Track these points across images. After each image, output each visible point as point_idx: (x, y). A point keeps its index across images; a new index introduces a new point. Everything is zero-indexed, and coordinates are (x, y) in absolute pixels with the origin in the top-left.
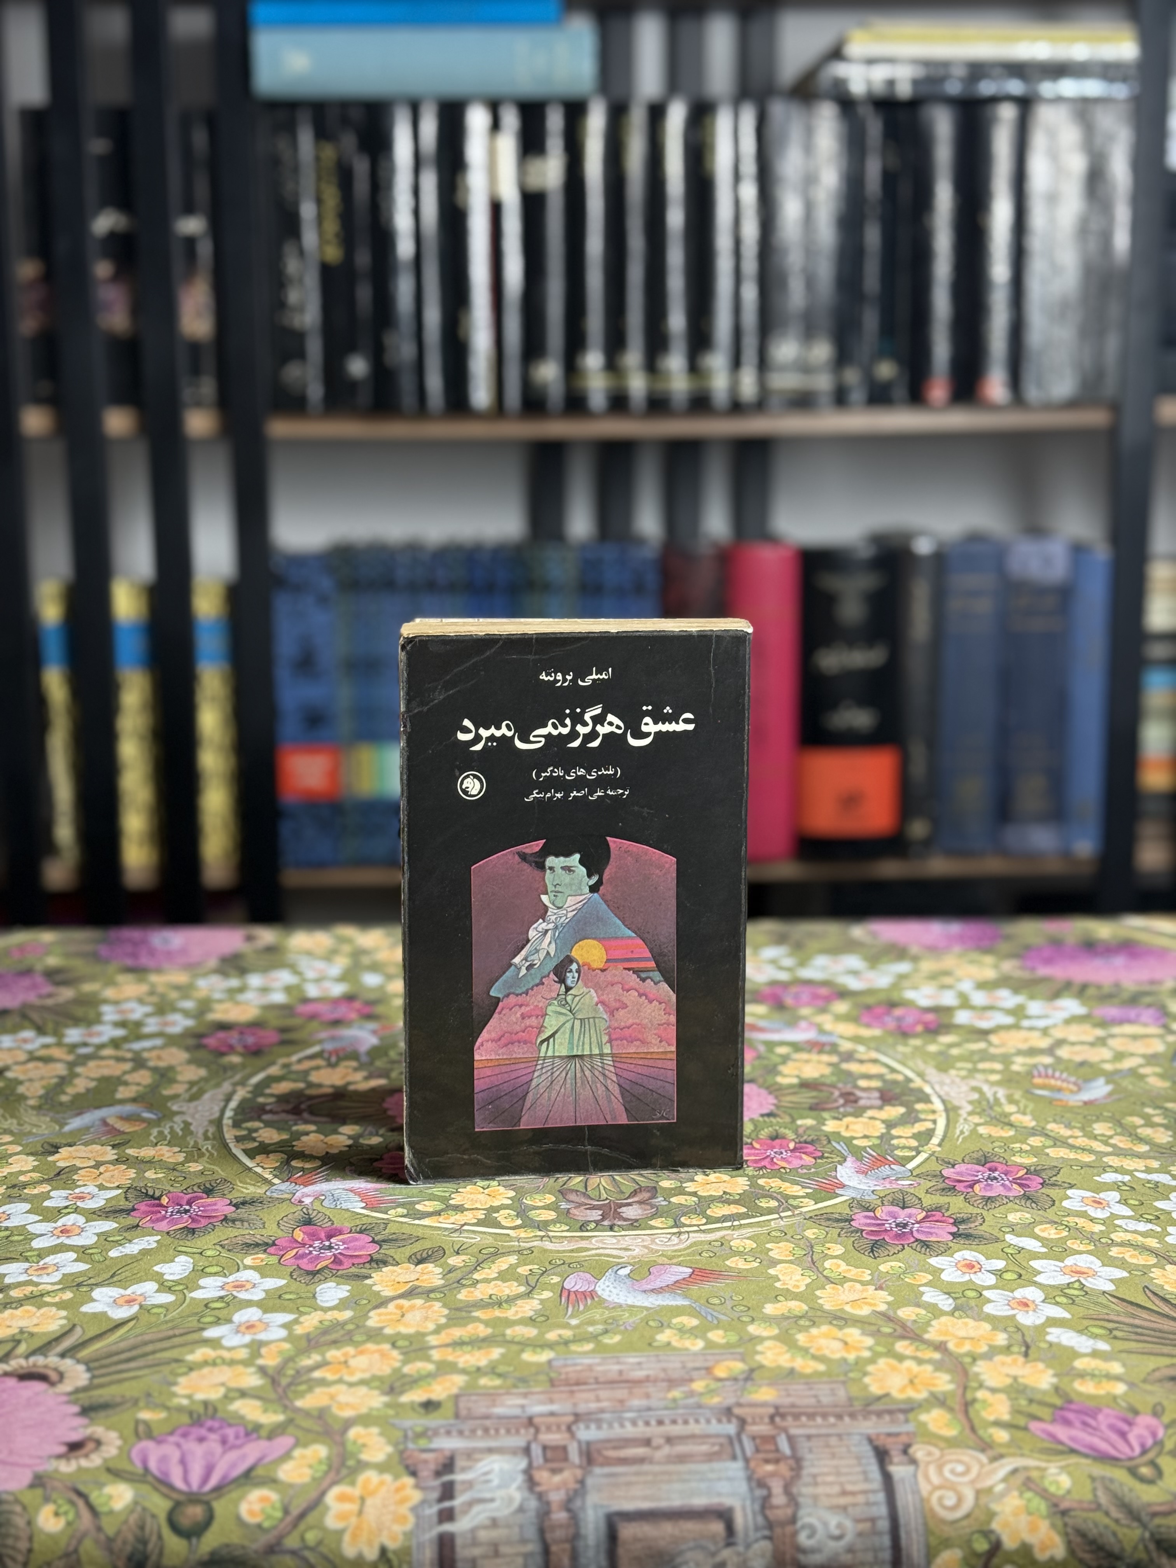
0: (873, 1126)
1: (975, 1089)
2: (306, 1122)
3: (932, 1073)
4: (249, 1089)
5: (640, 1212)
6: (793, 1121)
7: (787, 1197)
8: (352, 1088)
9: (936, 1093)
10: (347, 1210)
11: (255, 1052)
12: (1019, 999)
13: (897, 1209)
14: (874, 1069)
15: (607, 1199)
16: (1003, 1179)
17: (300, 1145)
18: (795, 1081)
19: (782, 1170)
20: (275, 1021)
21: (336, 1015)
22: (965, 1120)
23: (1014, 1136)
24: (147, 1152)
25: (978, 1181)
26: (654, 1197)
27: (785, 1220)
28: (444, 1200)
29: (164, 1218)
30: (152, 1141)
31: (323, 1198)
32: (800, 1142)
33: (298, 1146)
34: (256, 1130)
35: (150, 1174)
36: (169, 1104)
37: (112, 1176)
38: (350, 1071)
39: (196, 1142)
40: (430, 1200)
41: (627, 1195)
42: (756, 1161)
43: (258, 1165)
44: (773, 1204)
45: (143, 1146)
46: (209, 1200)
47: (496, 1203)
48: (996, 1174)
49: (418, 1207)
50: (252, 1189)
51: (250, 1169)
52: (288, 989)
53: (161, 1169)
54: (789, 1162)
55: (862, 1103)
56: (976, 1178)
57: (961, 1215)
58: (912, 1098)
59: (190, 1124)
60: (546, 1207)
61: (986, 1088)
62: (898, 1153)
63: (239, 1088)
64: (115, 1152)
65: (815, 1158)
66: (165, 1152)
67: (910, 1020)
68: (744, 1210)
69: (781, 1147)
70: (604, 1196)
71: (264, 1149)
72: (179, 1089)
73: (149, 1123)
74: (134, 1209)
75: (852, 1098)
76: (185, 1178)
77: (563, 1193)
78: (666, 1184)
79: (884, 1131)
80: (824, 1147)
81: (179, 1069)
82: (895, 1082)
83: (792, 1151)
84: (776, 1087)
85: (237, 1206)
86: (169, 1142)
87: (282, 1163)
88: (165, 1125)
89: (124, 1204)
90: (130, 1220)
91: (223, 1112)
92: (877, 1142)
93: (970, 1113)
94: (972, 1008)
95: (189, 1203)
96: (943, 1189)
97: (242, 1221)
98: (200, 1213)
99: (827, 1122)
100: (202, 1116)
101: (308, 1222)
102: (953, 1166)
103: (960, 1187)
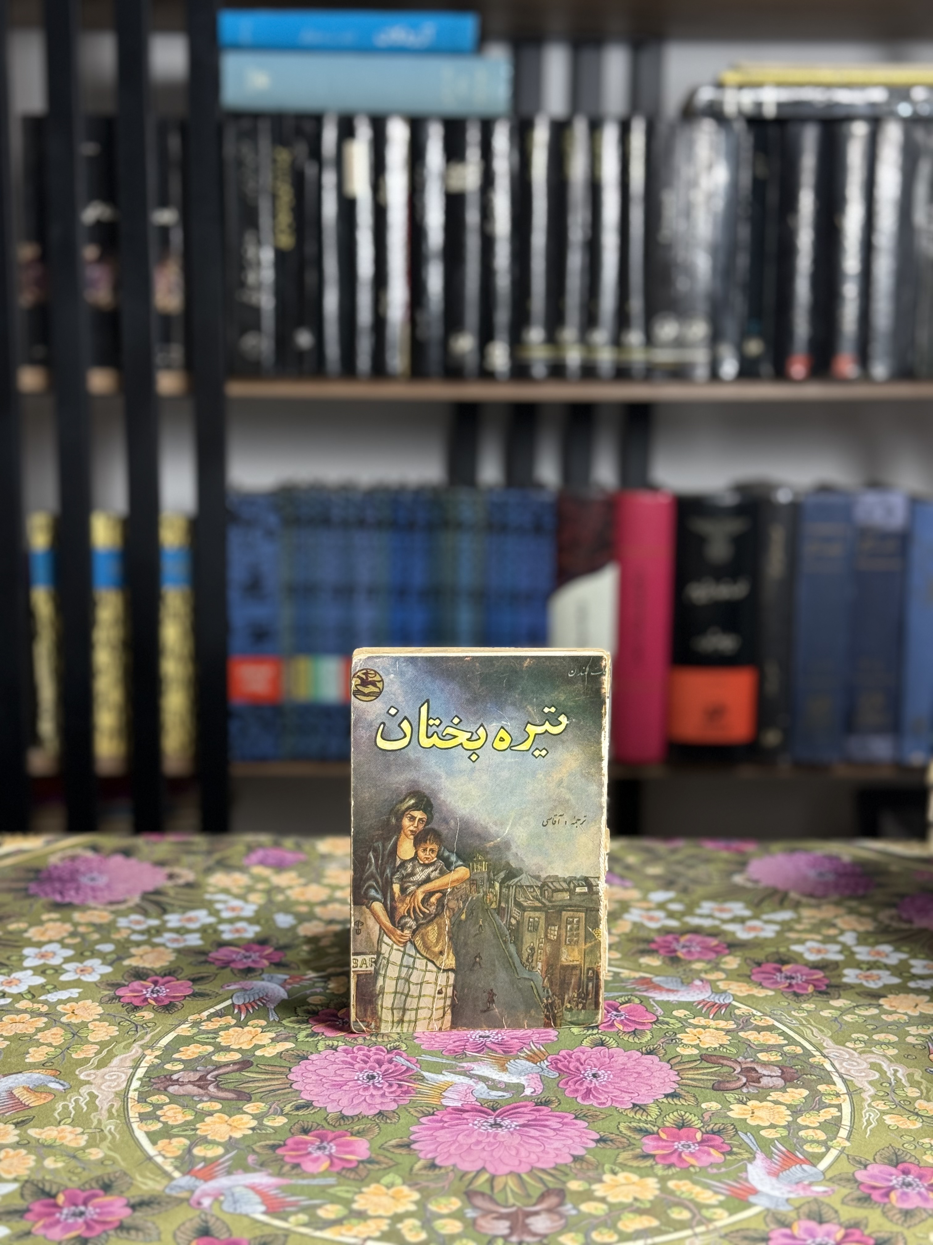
0: (778, 1112)
1: (874, 1066)
2: (212, 1098)
3: (828, 1043)
4: (158, 1053)
5: (548, 1224)
6: (698, 1104)
7: (700, 1206)
8: (258, 1053)
9: (837, 1071)
10: (247, 1216)
11: (168, 1007)
12: (903, 956)
13: (812, 1224)
14: (773, 1039)
15: (513, 1205)
16: (918, 1186)
17: (204, 1128)
18: (696, 1052)
19: (692, 1169)
20: (189, 971)
21: (249, 963)
22: (869, 1105)
23: (922, 1127)
24: (48, 1134)
25: (892, 1188)
26: (561, 1203)
27: (701, 1238)
28: (347, 1203)
29: (58, 1222)
30: (56, 1119)
31: (222, 1198)
32: (707, 1133)
33: (203, 1129)
34: (160, 1107)
35: (50, 1163)
36: (77, 1073)
37: (11, 1165)
38: (260, 1030)
39: (99, 1121)
40: (332, 1202)
41: (534, 1200)
42: (664, 1157)
43: (160, 1154)
44: (685, 1215)
45: (45, 1125)
46: (107, 1199)
47: (401, 1209)
48: (910, 1179)
49: (321, 1213)
50: (151, 1183)
51: (150, 1158)
52: (203, 930)
53: (62, 1155)
54: (697, 1159)
55: (764, 1081)
56: (891, 1184)
57: (881, 1235)
58: (814, 1077)
59: (97, 1097)
60: (453, 1216)
61: (885, 1066)
62: (807, 1148)
63: (148, 1052)
64: (17, 1132)
65: (723, 1153)
66: (67, 1134)
67: (799, 979)
68: (655, 1223)
69: (688, 1138)
70: (511, 1200)
71: (167, 1132)
72: (90, 1051)
73: (55, 1096)
74: (28, 1210)
75: (754, 1074)
76: (84, 1169)
77: (469, 1195)
78: (574, 1185)
79: (790, 1119)
80: (731, 1139)
81: (91, 1026)
82: (795, 1056)
83: (698, 1143)
84: (678, 1059)
85: (133, 1207)
86: (73, 1120)
87: (184, 1150)
88: (71, 1098)
89: (19, 1203)
90: (23, 1225)
91: (130, 1080)
92: (785, 1133)
93: (874, 1097)
94: (858, 965)
95: (85, 1203)
96: (859, 1199)
97: (137, 1229)
98: (95, 1217)
99: (731, 1106)
100: (109, 1087)
101: (205, 1232)
102: (866, 1166)
103: (876, 1195)
